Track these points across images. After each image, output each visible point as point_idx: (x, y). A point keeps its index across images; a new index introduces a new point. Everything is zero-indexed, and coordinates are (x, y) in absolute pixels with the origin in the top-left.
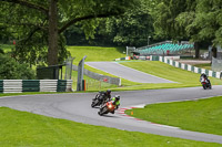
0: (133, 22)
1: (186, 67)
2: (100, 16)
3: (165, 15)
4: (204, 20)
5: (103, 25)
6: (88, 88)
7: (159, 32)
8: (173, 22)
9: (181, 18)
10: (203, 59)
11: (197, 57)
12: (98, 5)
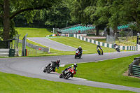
0: (57, 12)
2: (36, 8)
3: (77, 8)
4: (101, 11)
5: (38, 14)
6: (29, 54)
7: (73, 19)
8: (83, 13)
9: (87, 10)
10: (101, 36)
11: (98, 35)
12: (35, 1)
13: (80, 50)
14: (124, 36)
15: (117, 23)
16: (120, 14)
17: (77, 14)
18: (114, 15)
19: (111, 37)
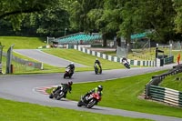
0: (53, 16)
1: (96, 54)
2: (25, 12)
3: (78, 11)
4: (110, 16)
5: (27, 19)
6: (15, 71)
7: (73, 25)
8: (86, 17)
9: (91, 14)
10: (109, 47)
11: (105, 46)
12: (23, 2)
14: (139, 47)
15: (130, 31)
16: (134, 19)
17: (78, 19)
18: (126, 21)
19: (123, 50)
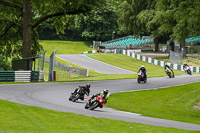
0: (99, 18)
1: (147, 59)
2: (69, 13)
3: (128, 12)
4: (162, 17)
5: (72, 21)
7: (122, 28)
8: (135, 19)
9: (142, 15)
10: (161, 52)
11: (157, 51)
12: (68, 3)
13: (143, 70)
14: (195, 52)
15: (185, 34)
16: (189, 21)
17: (127, 21)
18: (180, 23)
19: (177, 55)
